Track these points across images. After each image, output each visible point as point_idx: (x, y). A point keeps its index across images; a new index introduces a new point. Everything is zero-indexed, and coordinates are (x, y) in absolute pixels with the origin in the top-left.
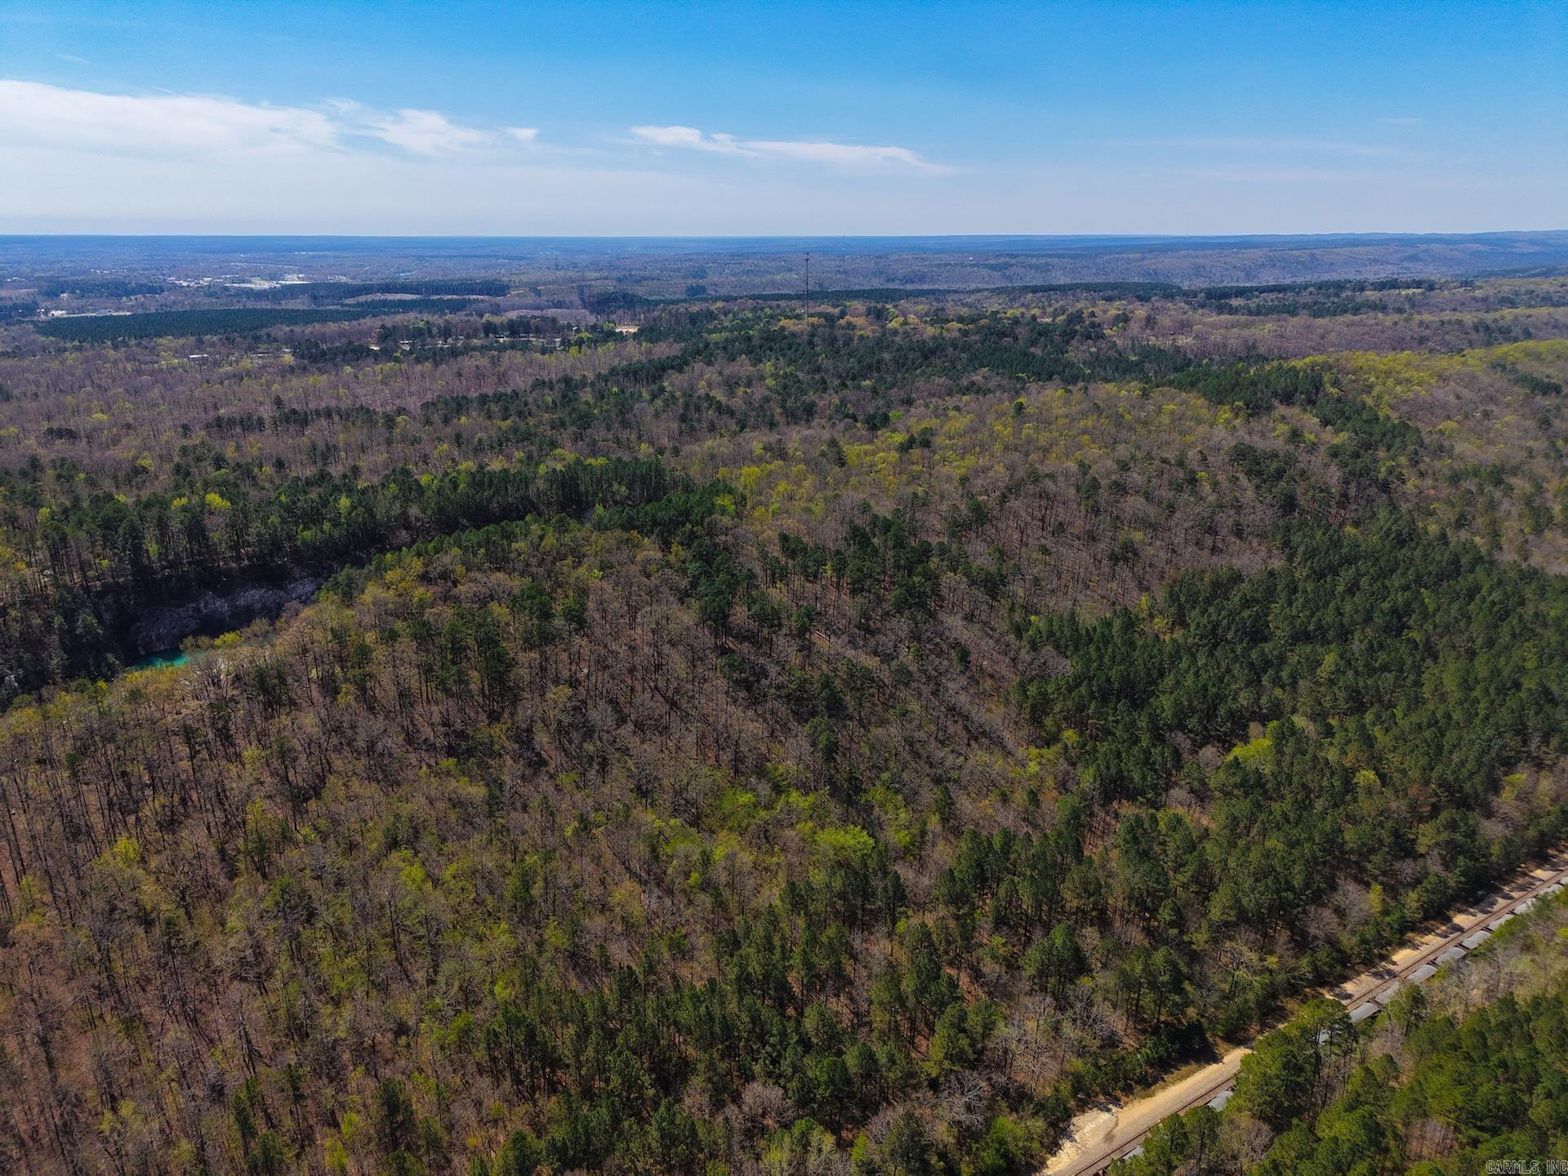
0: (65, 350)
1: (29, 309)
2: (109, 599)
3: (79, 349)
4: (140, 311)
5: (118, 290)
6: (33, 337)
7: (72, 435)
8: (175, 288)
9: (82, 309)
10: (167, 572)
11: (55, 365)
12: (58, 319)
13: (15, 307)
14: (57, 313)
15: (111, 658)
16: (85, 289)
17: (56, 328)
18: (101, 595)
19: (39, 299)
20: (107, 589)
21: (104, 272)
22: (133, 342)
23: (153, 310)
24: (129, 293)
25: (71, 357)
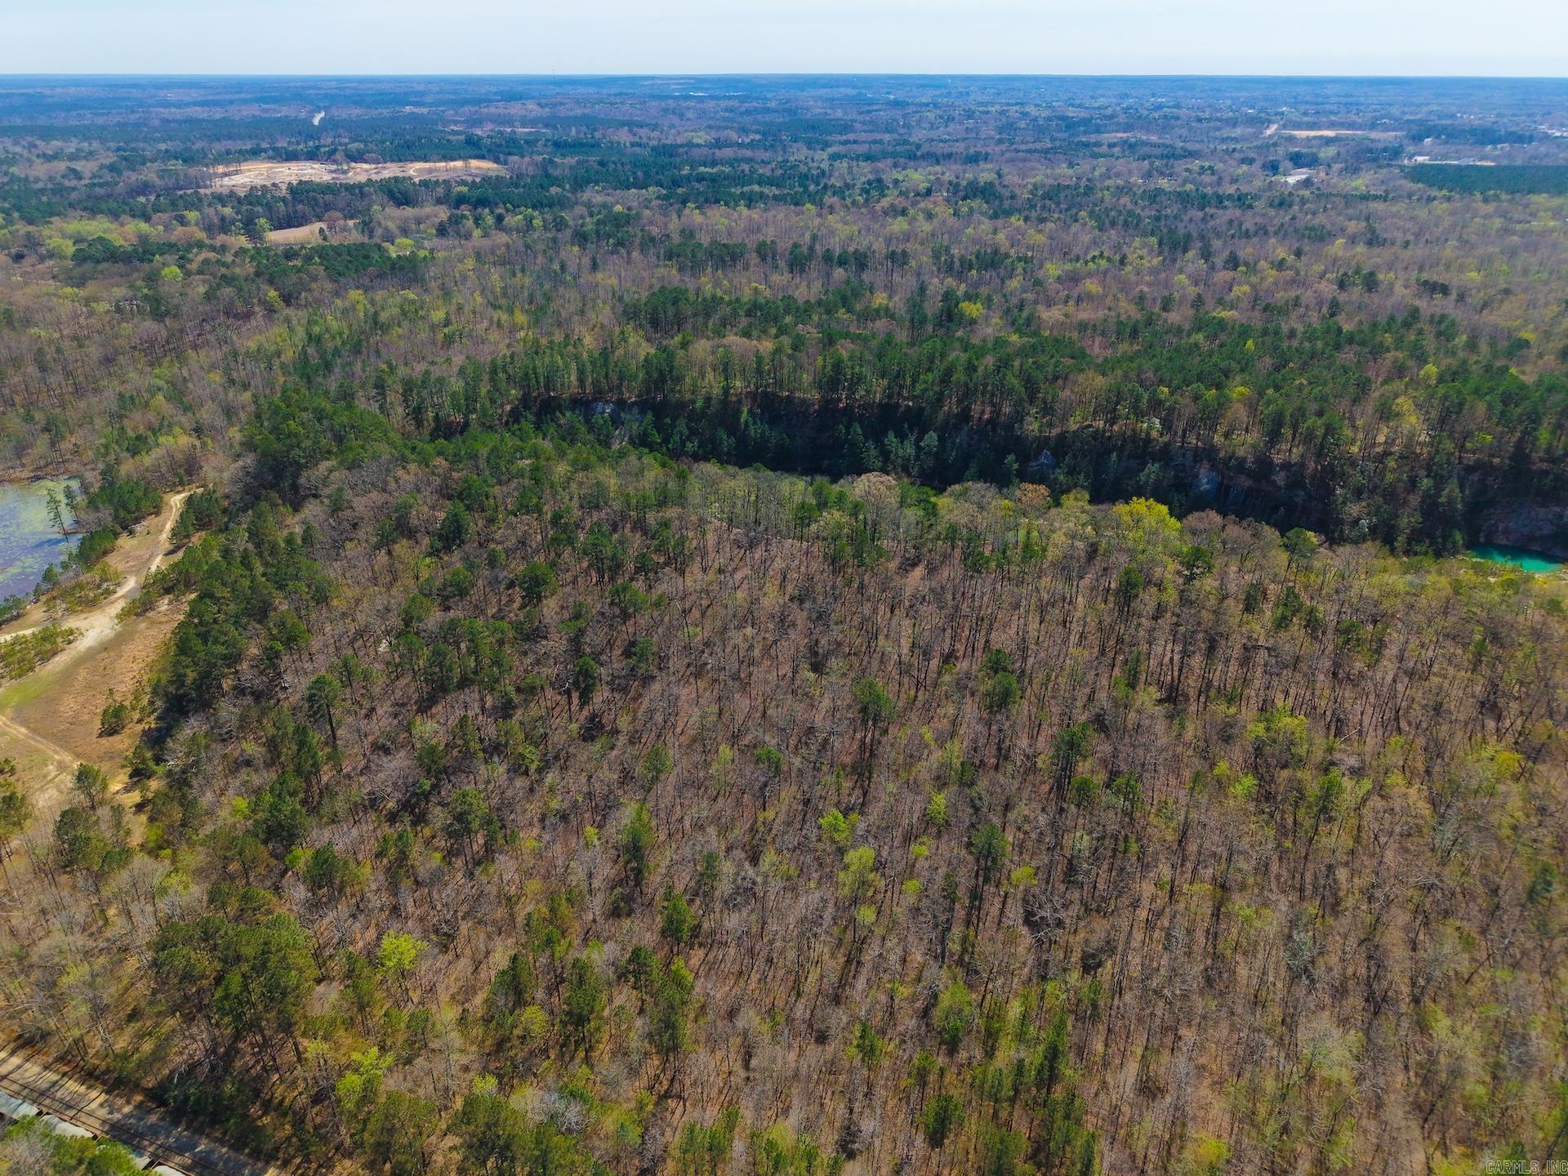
0: (1434, 199)
1: (1396, 153)
2: (1475, 477)
3: (1449, 199)
4: (1505, 162)
5: (1485, 136)
6: (1399, 183)
7: (1445, 290)
8: (1546, 137)
9: (1445, 157)
10: (1545, 466)
11: (1422, 213)
12: (1422, 166)
13: (1385, 150)
14: (1420, 159)
15: (1458, 536)
16: (1450, 134)
17: (1419, 174)
18: (1470, 469)
19: (1406, 142)
20: (1478, 466)
21: (1472, 118)
22: (1504, 197)
23: (1519, 162)
24: (1495, 141)
25: (1440, 207)
